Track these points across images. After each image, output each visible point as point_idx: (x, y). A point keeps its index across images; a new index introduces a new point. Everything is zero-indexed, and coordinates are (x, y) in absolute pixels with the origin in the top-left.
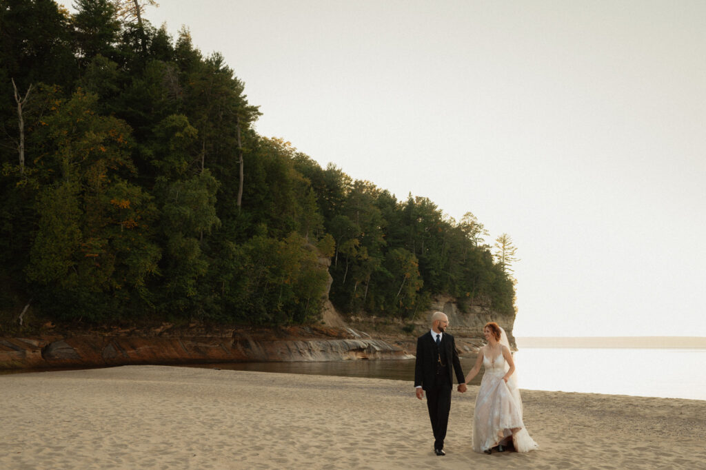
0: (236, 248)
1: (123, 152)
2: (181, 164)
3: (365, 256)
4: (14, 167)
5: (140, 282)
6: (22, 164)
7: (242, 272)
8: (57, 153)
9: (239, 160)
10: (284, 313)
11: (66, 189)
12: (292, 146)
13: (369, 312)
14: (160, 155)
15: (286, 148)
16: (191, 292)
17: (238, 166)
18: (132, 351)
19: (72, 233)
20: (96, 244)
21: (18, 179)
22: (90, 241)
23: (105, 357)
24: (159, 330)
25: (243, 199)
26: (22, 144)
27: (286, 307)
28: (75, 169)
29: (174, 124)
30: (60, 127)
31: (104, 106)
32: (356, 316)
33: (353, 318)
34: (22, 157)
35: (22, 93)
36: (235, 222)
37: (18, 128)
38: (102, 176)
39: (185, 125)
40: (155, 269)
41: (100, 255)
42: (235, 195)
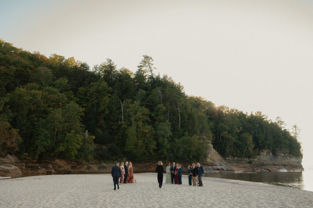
0: (177, 140)
1: (147, 116)
2: (162, 118)
3: (230, 137)
4: (121, 122)
5: (152, 151)
6: (123, 121)
7: (179, 147)
8: (131, 118)
9: (178, 114)
11: (133, 128)
13: (234, 156)
14: (156, 116)
16: (165, 153)
17: (179, 116)
18: (150, 169)
19: (135, 139)
20: (140, 142)
21: (123, 125)
25: (181, 125)
26: (123, 116)
27: (194, 157)
28: (135, 122)
29: (159, 107)
30: (132, 111)
31: (142, 103)
33: (227, 158)
34: (123, 119)
35: (122, 102)
36: (178, 132)
37: (122, 112)
38: (141, 123)
39: (163, 107)
40: (155, 147)
41: (141, 144)
42: (178, 124)
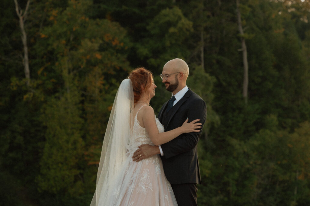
0: (240, 145)
1: (119, 55)
4: (20, 80)
6: (28, 76)
7: (248, 170)
8: (57, 64)
9: (241, 47)
11: (67, 100)
17: (241, 53)
19: (75, 143)
21: (26, 92)
25: (249, 89)
26: (26, 57)
28: (73, 79)
30: (59, 37)
31: (99, 7)
34: (27, 70)
35: (22, 4)
36: (242, 115)
37: (21, 42)
39: (180, 18)
42: (240, 86)
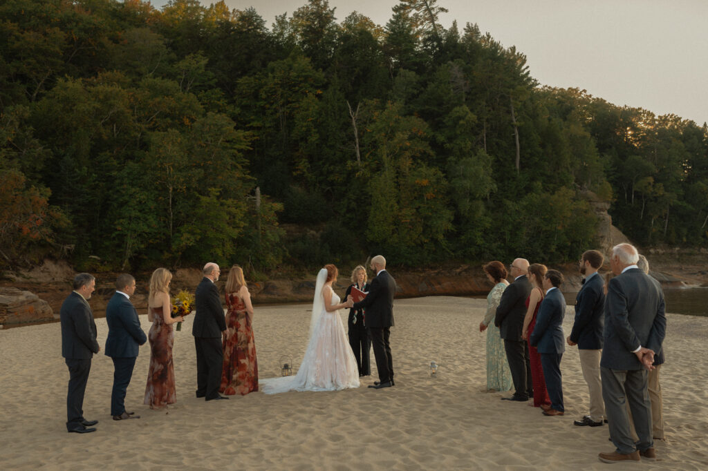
0: (513, 205)
1: (423, 142)
2: (466, 144)
3: (661, 192)
4: (354, 162)
5: (441, 237)
6: (359, 159)
7: (520, 223)
8: (379, 150)
9: (514, 133)
10: (559, 253)
11: (386, 176)
12: (588, 94)
13: (671, 244)
14: (450, 139)
15: (583, 95)
16: (480, 241)
17: (514, 137)
18: (439, 286)
19: (392, 206)
20: (408, 212)
21: (358, 171)
22: (404, 212)
23: (420, 290)
24: (458, 270)
25: (521, 163)
26: (357, 146)
27: (559, 248)
28: (390, 161)
29: (458, 114)
30: (380, 131)
31: (409, 107)
32: (655, 249)
33: (652, 251)
34: (358, 155)
35: (354, 108)
36: (515, 183)
37: (353, 135)
38: (409, 162)
39: (467, 113)
40: (450, 226)
41: (411, 220)
42: (514, 161)
